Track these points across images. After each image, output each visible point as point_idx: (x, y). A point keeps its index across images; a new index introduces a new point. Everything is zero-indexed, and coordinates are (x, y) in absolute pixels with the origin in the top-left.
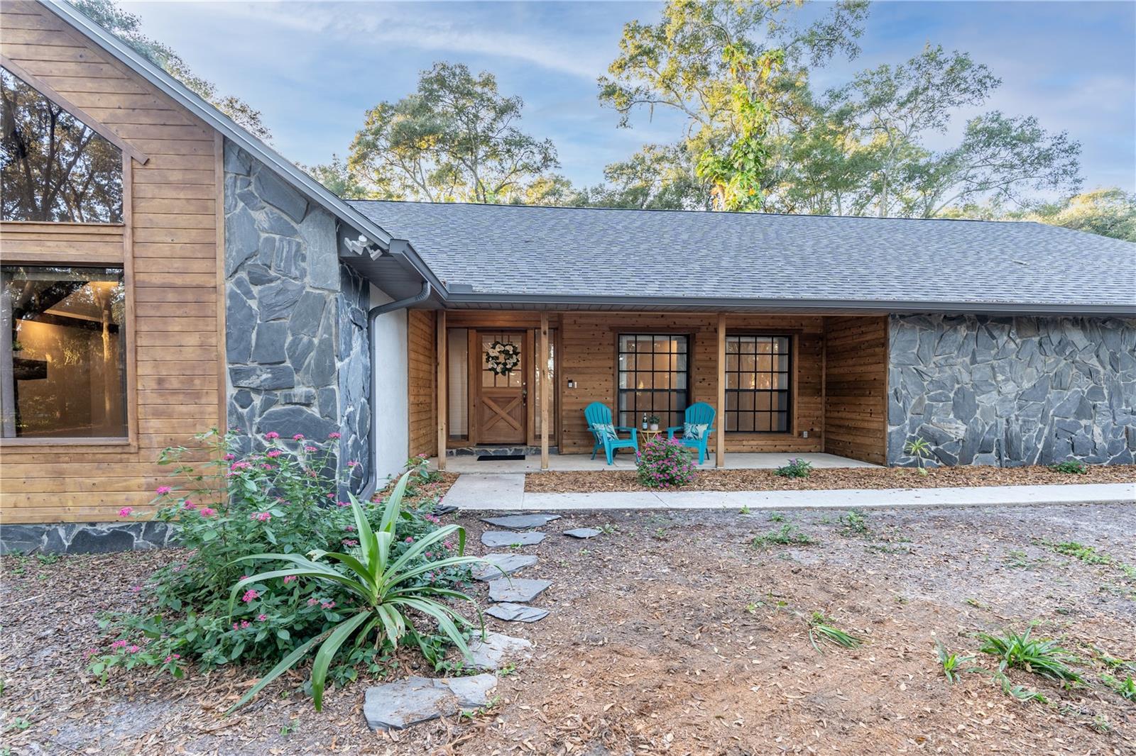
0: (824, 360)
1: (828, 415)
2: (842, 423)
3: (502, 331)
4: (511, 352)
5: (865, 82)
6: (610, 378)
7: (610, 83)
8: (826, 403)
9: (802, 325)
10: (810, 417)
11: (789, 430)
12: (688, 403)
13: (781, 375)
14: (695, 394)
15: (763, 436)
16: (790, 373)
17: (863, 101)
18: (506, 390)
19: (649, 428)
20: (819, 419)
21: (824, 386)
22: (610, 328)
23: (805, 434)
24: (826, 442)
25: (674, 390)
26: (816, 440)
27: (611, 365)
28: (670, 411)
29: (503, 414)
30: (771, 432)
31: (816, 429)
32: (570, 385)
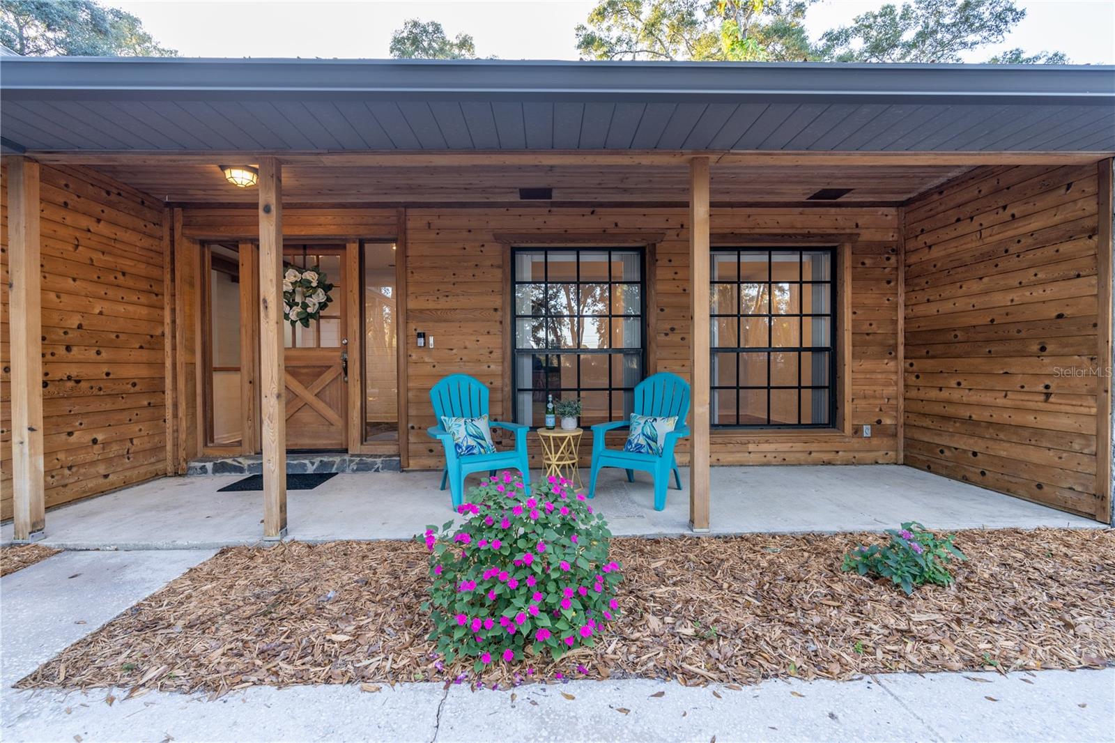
0: (901, 290)
1: (913, 393)
2: (950, 410)
3: (305, 247)
4: (314, 284)
5: (867, 27)
6: (496, 328)
7: (589, 32)
8: (906, 371)
9: (857, 226)
10: (874, 397)
11: (833, 420)
12: (644, 373)
13: (816, 320)
14: (654, 355)
15: (786, 433)
16: (834, 315)
17: (865, 46)
18: (311, 353)
19: (558, 424)
20: (893, 402)
21: (901, 339)
22: (494, 235)
23: (867, 431)
24: (906, 447)
25: (620, 351)
26: (886, 442)
27: (498, 303)
28: (610, 389)
29: (308, 396)
30: (799, 425)
31: (887, 421)
32: (421, 341)
